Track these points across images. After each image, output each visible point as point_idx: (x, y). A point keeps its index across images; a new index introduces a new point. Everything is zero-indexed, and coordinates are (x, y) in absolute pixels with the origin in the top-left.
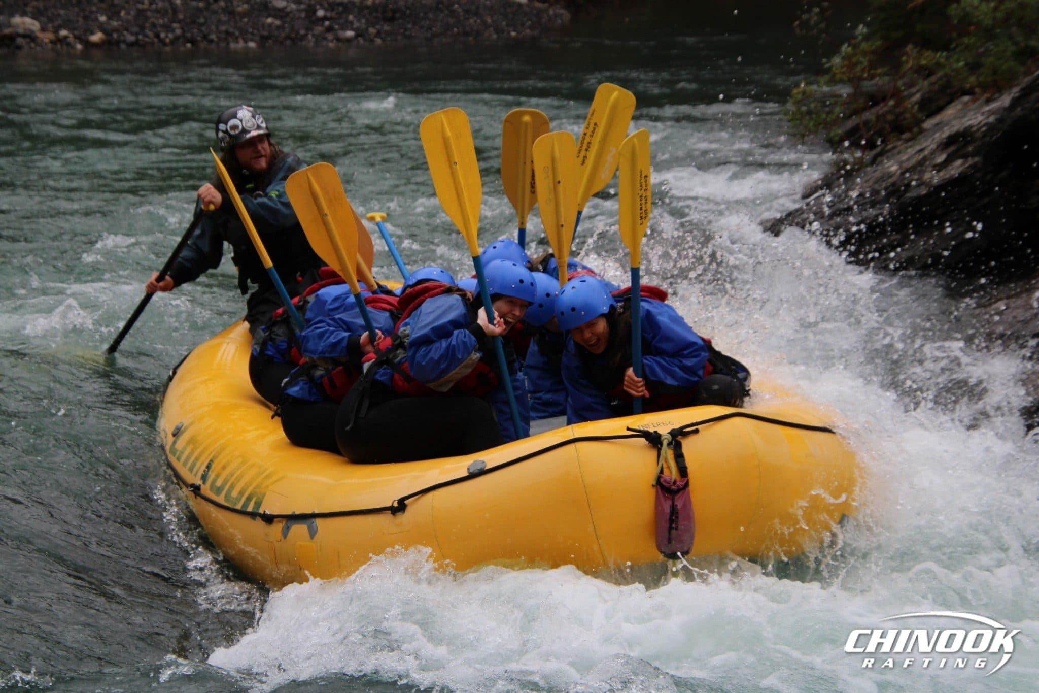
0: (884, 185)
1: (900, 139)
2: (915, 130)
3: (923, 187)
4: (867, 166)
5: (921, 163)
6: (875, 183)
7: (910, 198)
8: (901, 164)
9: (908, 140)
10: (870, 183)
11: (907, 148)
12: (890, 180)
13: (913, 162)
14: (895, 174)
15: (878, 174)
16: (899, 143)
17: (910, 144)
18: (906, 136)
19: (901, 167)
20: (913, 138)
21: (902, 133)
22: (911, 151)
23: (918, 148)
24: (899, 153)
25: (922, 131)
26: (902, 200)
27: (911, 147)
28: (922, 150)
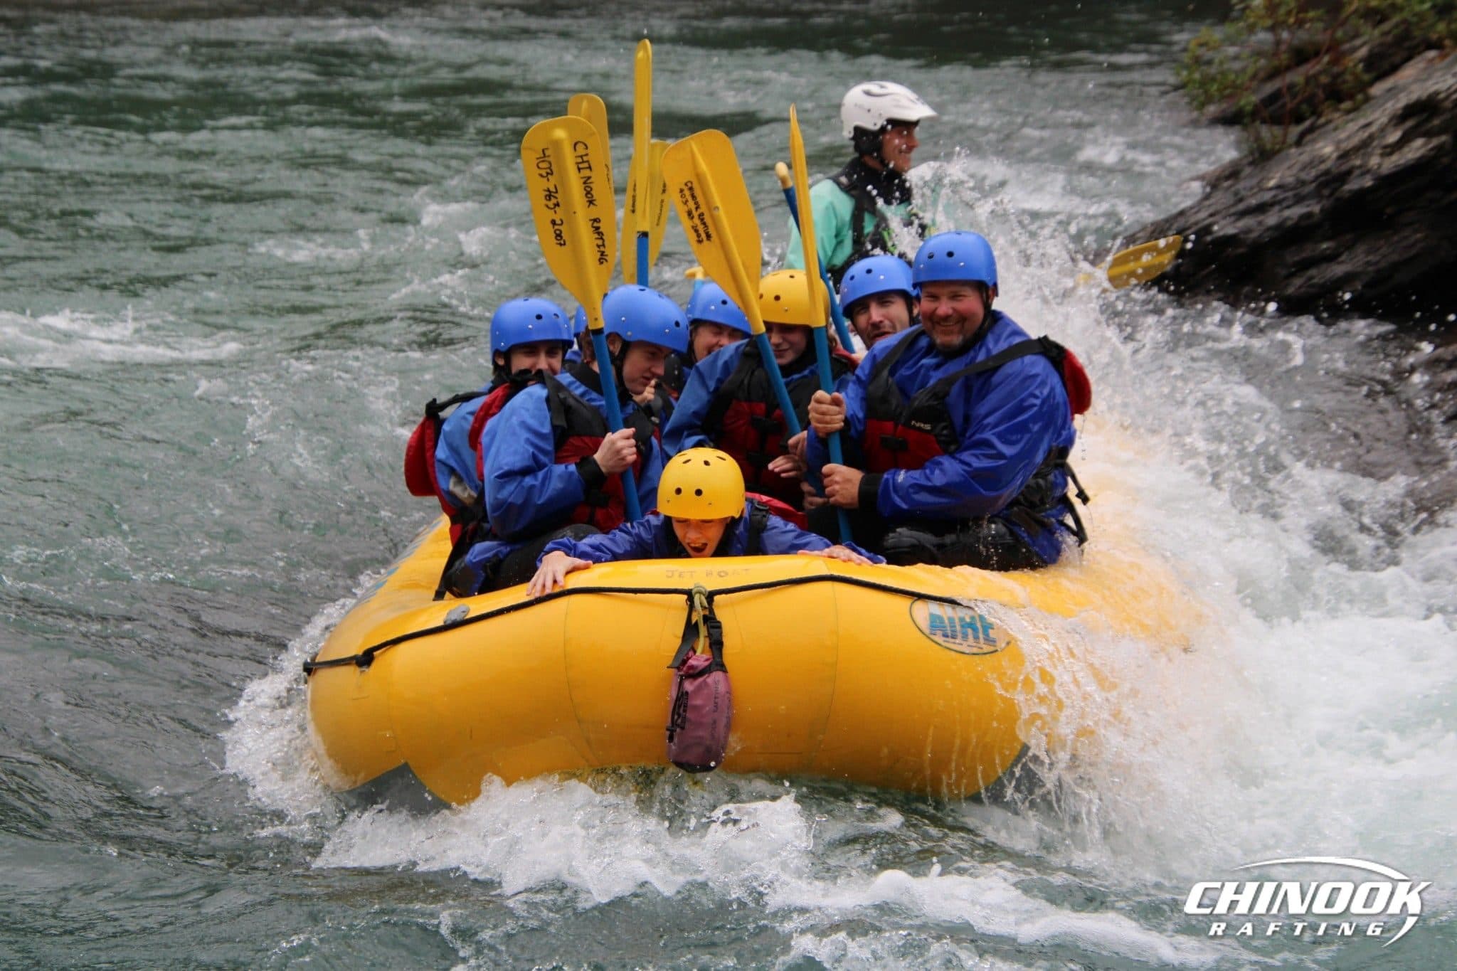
0: (1313, 173)
1: (1337, 110)
2: (1360, 97)
3: (1368, 177)
4: (1290, 146)
5: (1365, 145)
6: (1303, 168)
7: (1350, 191)
8: (1338, 143)
9: (1348, 112)
10: (1295, 170)
11: (1347, 122)
12: (1323, 167)
13: (1355, 141)
14: (1329, 157)
15: (1305, 158)
16: (1336, 115)
17: (1351, 116)
18: (1346, 105)
19: (1337, 148)
20: (1355, 109)
21: (1340, 100)
22: (1352, 127)
23: (1362, 122)
24: (1336, 129)
25: (1368, 99)
26: (1337, 194)
27: (1352, 120)
28: (1368, 125)
